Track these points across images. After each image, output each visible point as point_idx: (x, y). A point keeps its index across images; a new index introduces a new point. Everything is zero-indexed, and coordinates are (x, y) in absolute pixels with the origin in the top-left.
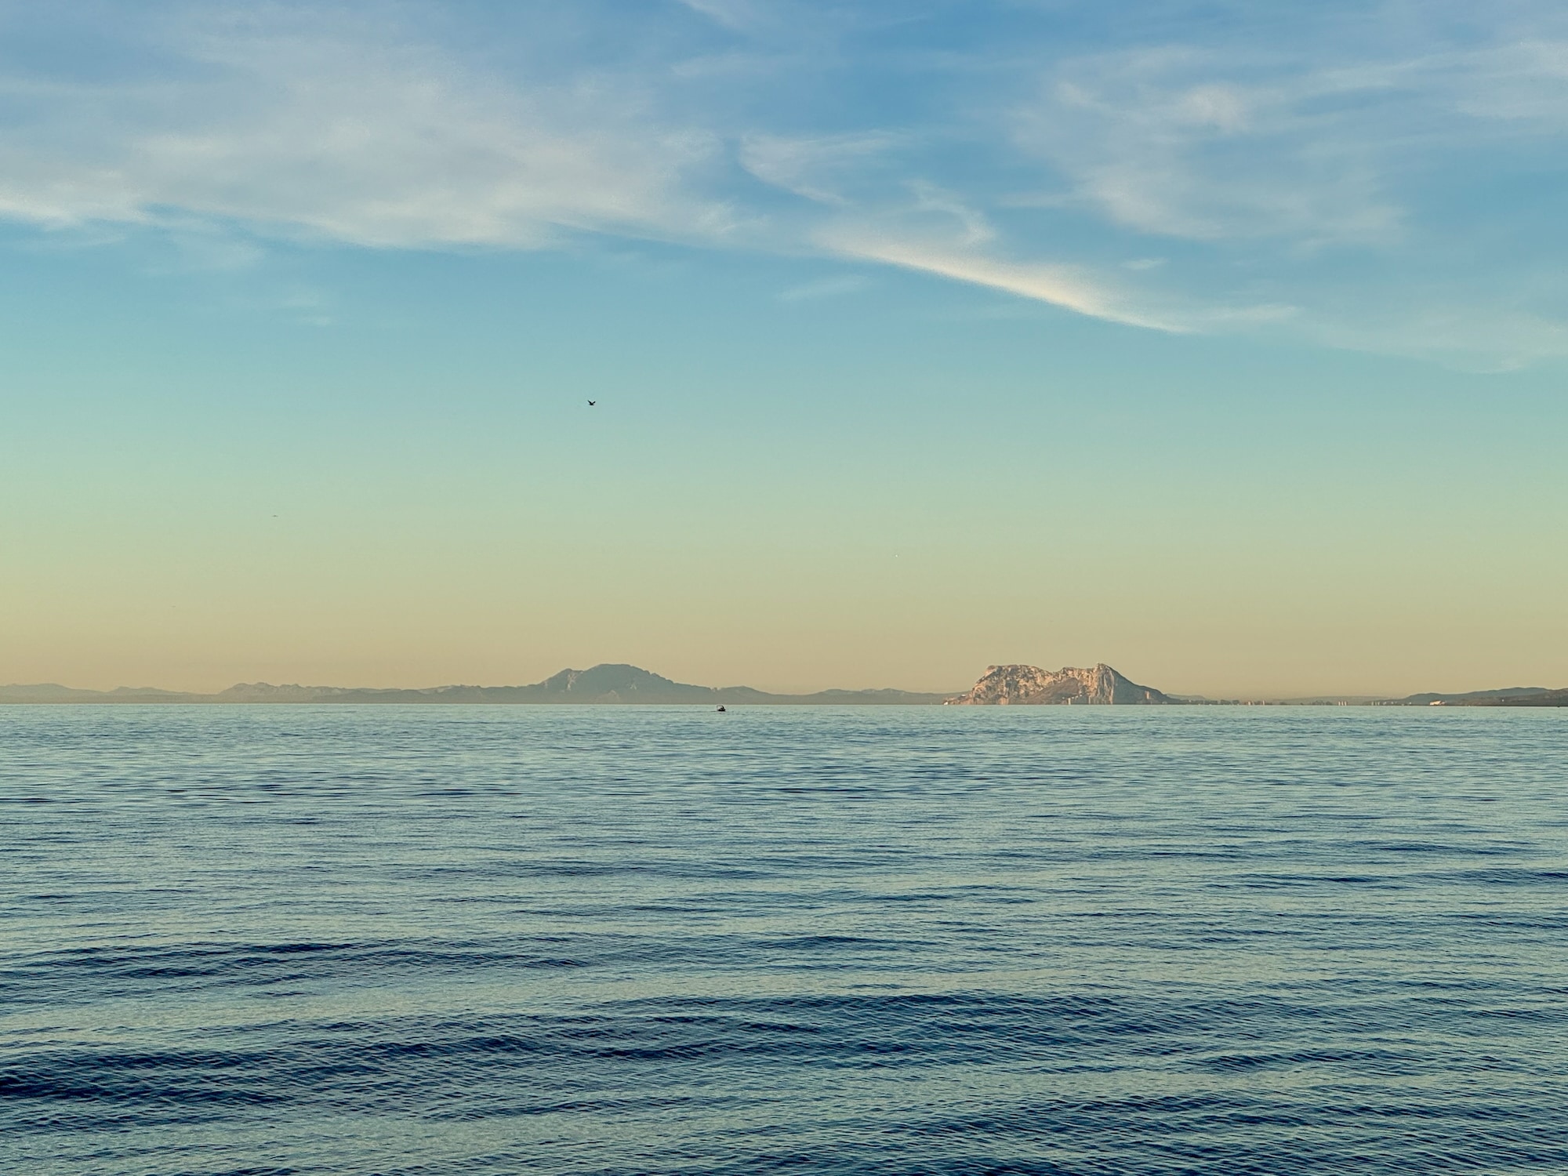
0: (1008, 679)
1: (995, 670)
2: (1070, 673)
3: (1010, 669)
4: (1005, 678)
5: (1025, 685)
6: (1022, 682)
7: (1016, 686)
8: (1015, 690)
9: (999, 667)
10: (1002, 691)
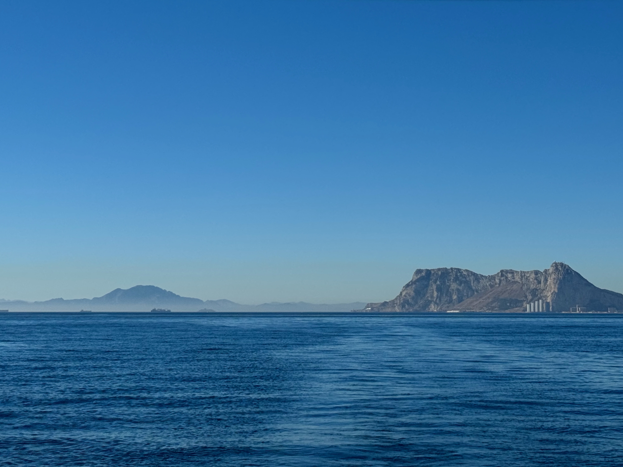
0: (438, 283)
1: (423, 274)
2: (510, 275)
3: (440, 273)
4: (435, 282)
5: (458, 290)
6: (454, 286)
7: (448, 290)
8: (446, 295)
9: (427, 270)
10: (432, 297)
